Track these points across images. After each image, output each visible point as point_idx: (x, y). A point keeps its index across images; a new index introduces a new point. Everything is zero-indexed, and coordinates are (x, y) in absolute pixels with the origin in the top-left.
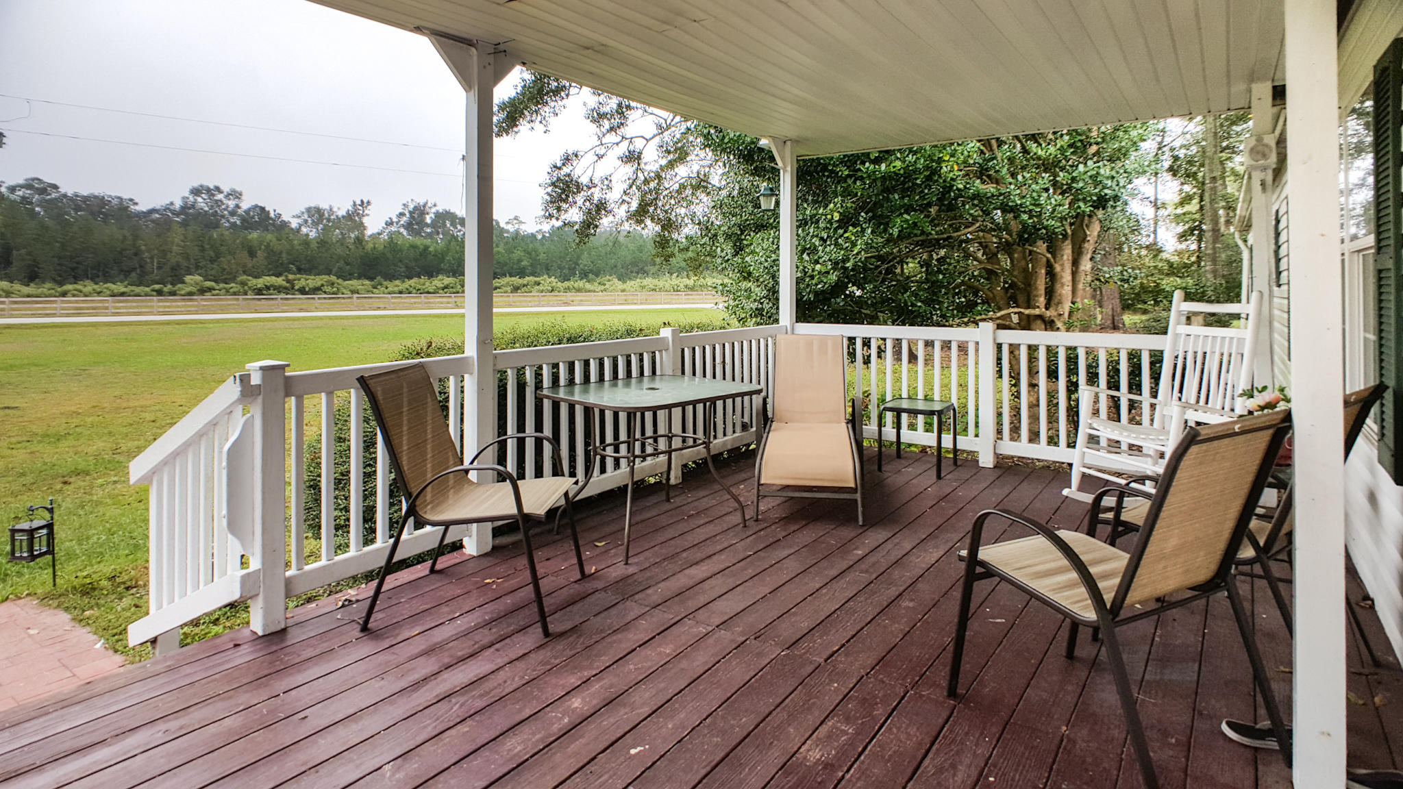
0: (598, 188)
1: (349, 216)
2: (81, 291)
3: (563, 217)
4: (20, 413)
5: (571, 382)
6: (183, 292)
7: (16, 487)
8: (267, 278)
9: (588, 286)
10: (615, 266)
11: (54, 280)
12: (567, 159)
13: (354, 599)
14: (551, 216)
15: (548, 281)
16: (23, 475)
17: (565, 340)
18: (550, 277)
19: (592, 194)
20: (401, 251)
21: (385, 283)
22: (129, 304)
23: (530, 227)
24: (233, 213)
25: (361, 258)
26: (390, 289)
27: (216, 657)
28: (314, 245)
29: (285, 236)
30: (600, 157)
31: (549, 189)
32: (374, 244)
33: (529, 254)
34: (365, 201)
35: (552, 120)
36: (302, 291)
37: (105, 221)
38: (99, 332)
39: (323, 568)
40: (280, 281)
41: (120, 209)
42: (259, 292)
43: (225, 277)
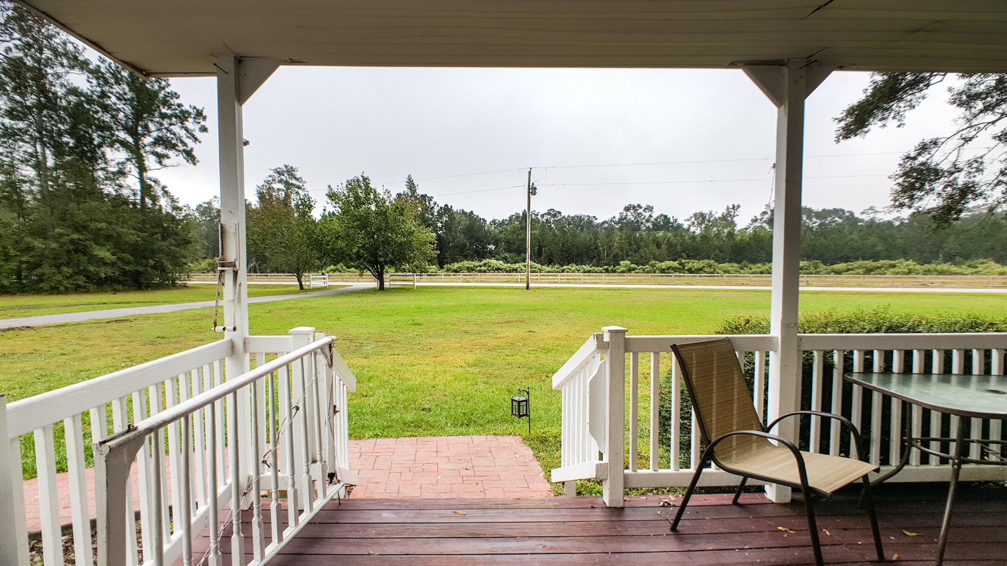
0: (963, 173)
1: (724, 218)
2: (570, 269)
3: (916, 205)
4: (535, 335)
5: (887, 369)
6: (619, 271)
7: (527, 374)
8: (668, 262)
9: (954, 269)
10: (993, 249)
11: (559, 263)
12: (924, 148)
13: (671, 503)
14: (902, 205)
15: (904, 264)
16: (530, 368)
17: (884, 329)
18: (907, 260)
19: (955, 179)
20: (763, 241)
21: (750, 265)
22: (591, 277)
23: (884, 217)
24: (648, 221)
25: (732, 247)
26: (753, 270)
27: (580, 510)
28: (698, 239)
29: (679, 234)
30: (967, 140)
31: (901, 180)
32: (742, 236)
33: (885, 239)
34: (736, 205)
35: (909, 115)
36: (690, 271)
37: (582, 230)
38: (575, 293)
39: (650, 475)
40: (675, 264)
41: (588, 223)
42: (663, 271)
43: (642, 261)
